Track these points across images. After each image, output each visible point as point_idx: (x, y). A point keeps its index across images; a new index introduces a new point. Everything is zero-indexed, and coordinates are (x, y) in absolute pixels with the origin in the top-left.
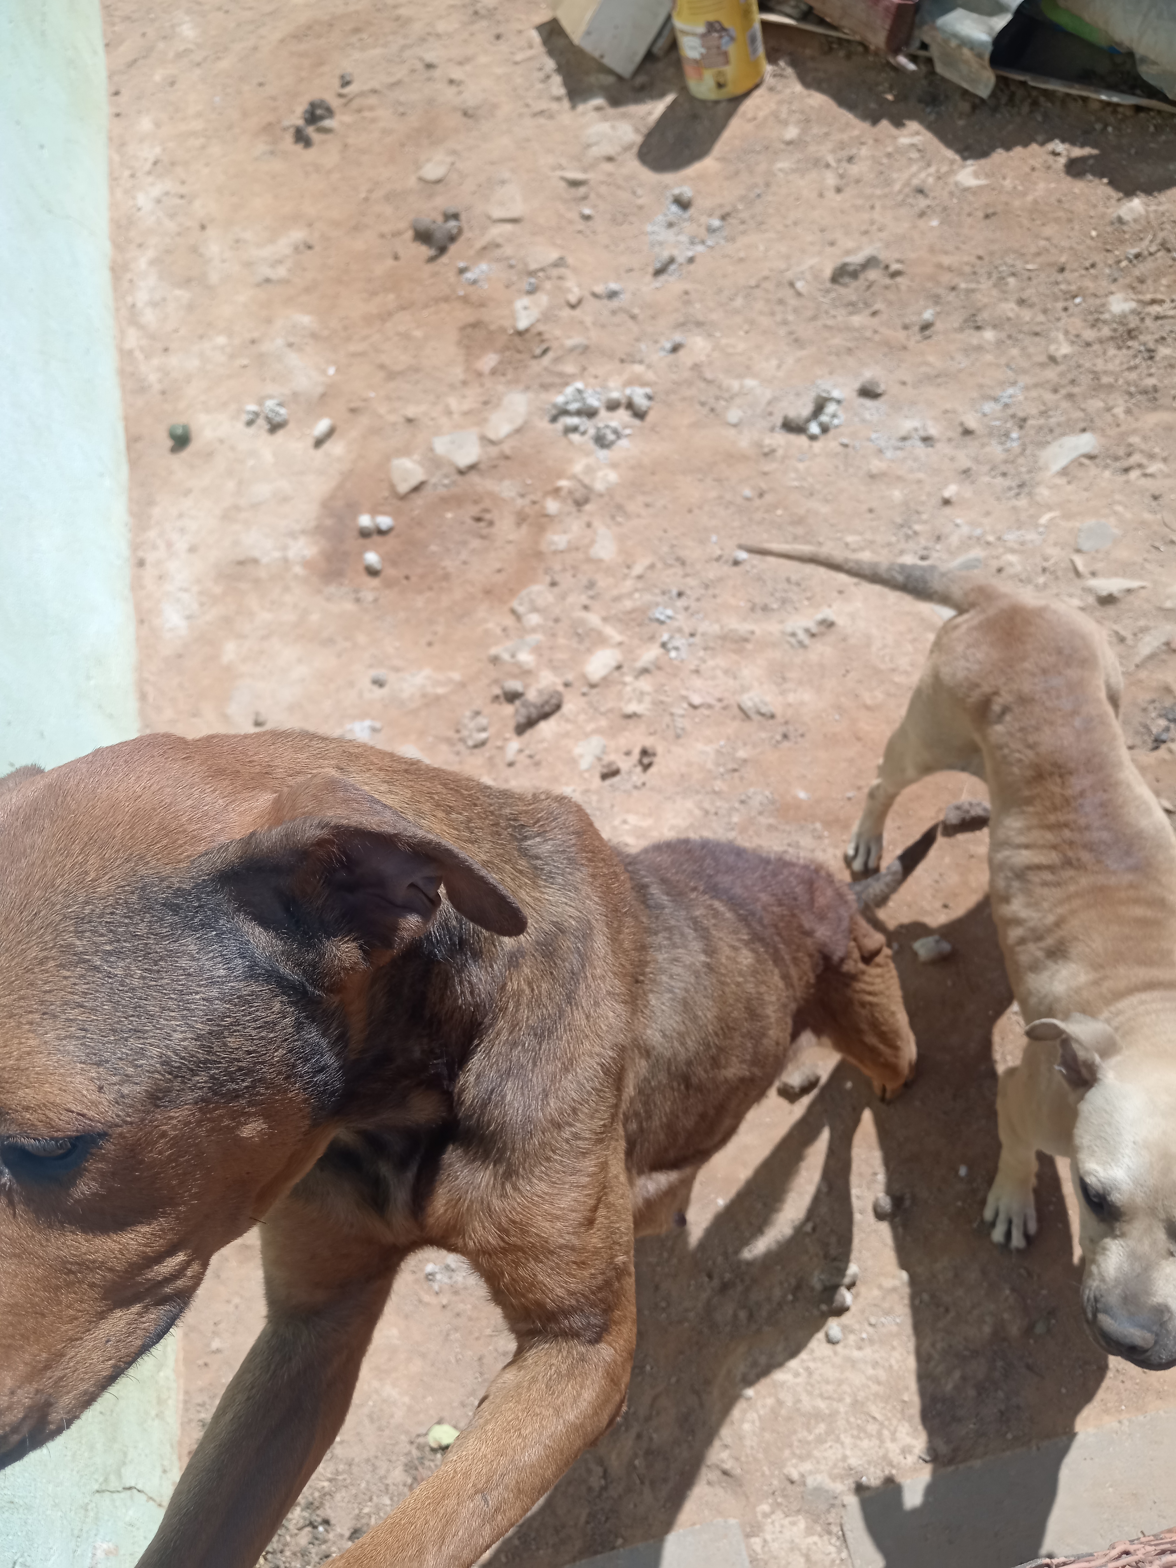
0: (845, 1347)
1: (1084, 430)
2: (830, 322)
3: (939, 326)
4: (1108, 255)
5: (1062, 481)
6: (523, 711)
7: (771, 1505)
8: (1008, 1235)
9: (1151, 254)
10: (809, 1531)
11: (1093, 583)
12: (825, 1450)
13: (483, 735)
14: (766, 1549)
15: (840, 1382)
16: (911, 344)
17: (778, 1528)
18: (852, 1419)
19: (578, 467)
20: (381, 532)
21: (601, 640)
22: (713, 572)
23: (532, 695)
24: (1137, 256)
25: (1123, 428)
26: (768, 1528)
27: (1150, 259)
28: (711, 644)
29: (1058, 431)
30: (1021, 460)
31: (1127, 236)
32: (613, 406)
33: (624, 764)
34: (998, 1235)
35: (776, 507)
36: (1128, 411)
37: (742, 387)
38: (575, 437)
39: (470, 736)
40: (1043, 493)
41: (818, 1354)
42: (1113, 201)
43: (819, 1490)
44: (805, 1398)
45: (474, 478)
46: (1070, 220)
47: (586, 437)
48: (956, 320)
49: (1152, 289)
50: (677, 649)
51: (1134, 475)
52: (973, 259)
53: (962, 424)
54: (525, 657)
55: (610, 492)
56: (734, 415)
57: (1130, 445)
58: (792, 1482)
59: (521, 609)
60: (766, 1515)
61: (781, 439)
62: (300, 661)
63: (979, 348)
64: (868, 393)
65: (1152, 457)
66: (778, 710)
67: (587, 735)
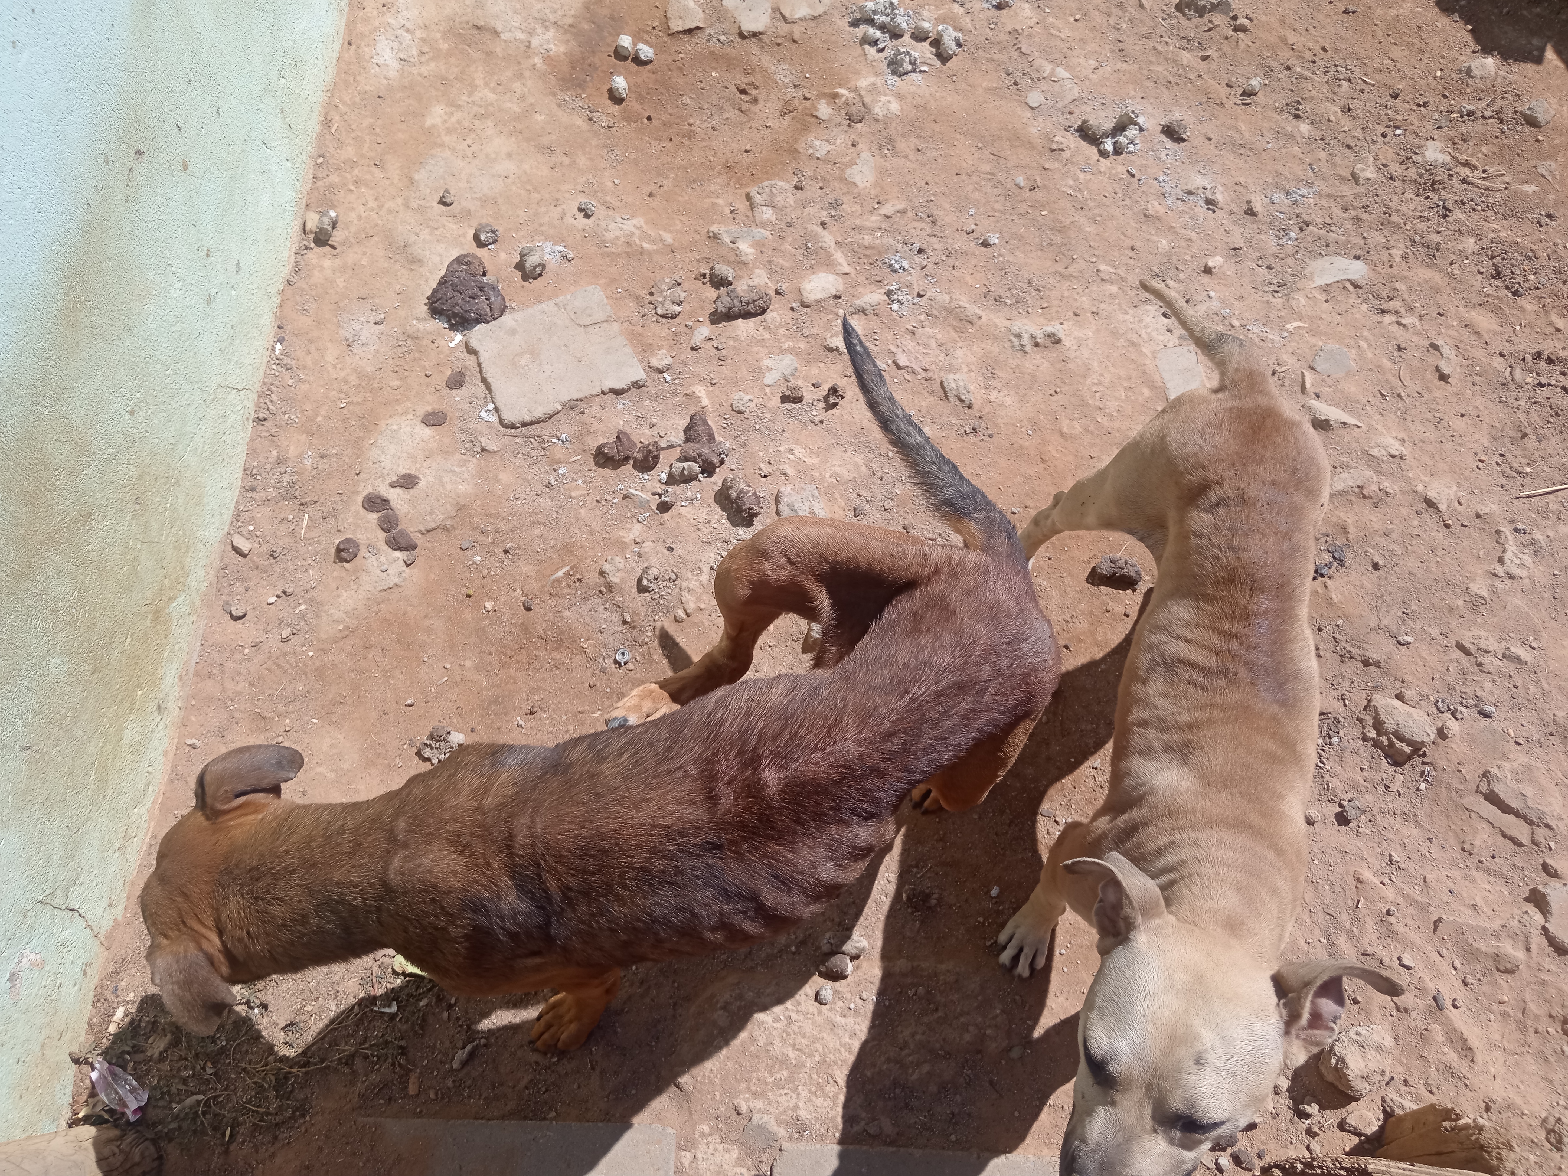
0: (831, 1010)
1: (1357, 258)
2: (1160, 48)
3: (1260, 98)
4: (1444, 101)
5: (1322, 297)
6: (726, 300)
7: (711, 1128)
8: (1016, 959)
9: (1483, 117)
10: (740, 1162)
11: (1314, 403)
12: (781, 1095)
13: (678, 309)
14: (694, 1165)
15: (815, 1040)
16: (1229, 104)
17: (711, 1151)
18: (815, 1076)
19: (863, 83)
20: (637, 60)
21: (828, 264)
22: (960, 243)
23: (741, 287)
24: (1470, 114)
25: (1394, 271)
26: (702, 1147)
27: (1481, 121)
28: (935, 312)
29: (1333, 247)
30: (1289, 261)
31: (1468, 90)
32: (919, 36)
33: (809, 395)
34: (1005, 957)
35: (1043, 207)
36: (1404, 257)
37: (1052, 73)
38: (871, 51)
39: (663, 304)
40: (1300, 300)
41: (802, 1008)
42: (1469, 50)
43: (761, 1128)
44: (777, 1042)
45: (752, 46)
46: (1421, 51)
47: (882, 55)
48: (1280, 99)
49: (1470, 152)
50: (901, 303)
51: (1388, 319)
52: (1317, 49)
53: (1249, 202)
54: (745, 247)
55: (887, 121)
56: (1035, 98)
57: (1396, 289)
58: (739, 1114)
59: (758, 199)
60: (703, 1135)
61: (1072, 141)
62: (509, 155)
63: (1291, 137)
64: (1172, 133)
65: (1410, 309)
66: (977, 403)
67: (782, 352)
